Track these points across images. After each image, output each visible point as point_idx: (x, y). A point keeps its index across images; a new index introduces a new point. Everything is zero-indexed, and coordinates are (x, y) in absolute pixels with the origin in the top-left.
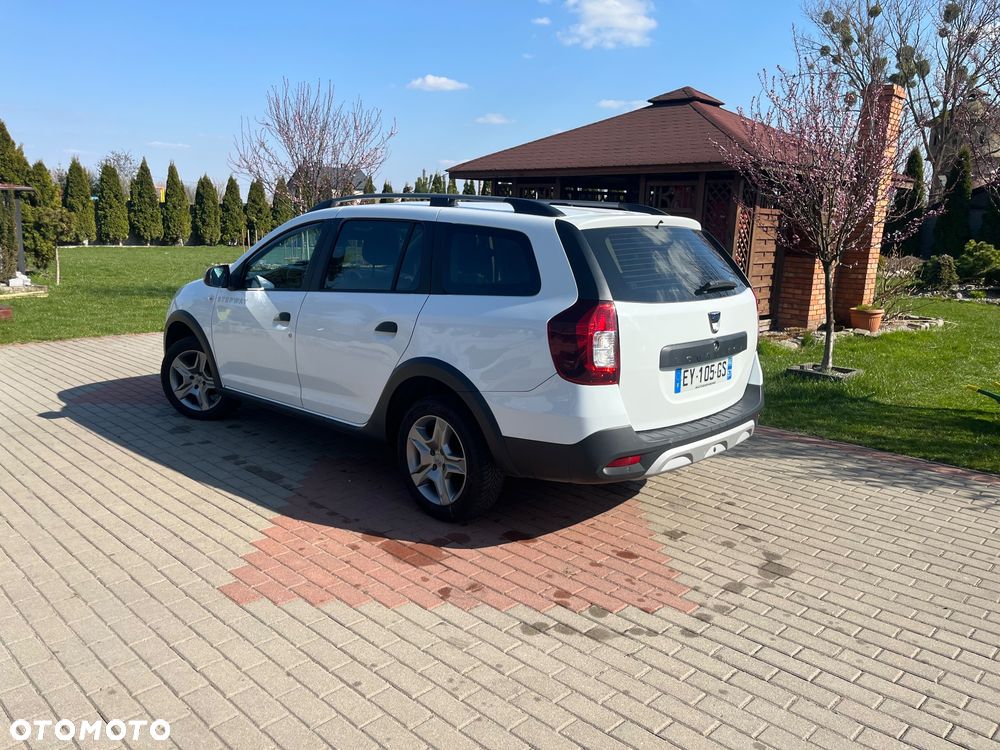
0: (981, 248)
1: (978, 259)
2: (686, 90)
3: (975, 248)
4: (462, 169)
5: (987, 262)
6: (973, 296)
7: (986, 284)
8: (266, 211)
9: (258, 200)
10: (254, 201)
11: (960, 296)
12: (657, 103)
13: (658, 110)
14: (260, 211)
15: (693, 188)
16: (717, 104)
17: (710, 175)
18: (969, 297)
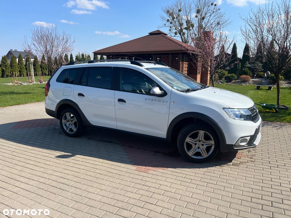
0: (222, 71)
1: (222, 74)
2: (158, 31)
3: (221, 71)
4: (98, 52)
5: (224, 74)
6: (223, 83)
7: (225, 80)
8: (9, 66)
9: (5, 62)
10: (3, 63)
11: (220, 83)
12: (151, 34)
13: (151, 36)
14: (6, 66)
15: (168, 57)
16: (166, 35)
17: (172, 54)
18: (222, 83)
